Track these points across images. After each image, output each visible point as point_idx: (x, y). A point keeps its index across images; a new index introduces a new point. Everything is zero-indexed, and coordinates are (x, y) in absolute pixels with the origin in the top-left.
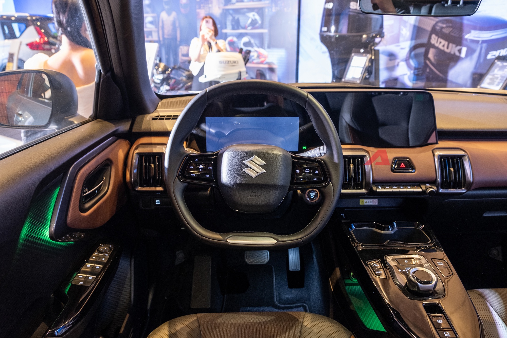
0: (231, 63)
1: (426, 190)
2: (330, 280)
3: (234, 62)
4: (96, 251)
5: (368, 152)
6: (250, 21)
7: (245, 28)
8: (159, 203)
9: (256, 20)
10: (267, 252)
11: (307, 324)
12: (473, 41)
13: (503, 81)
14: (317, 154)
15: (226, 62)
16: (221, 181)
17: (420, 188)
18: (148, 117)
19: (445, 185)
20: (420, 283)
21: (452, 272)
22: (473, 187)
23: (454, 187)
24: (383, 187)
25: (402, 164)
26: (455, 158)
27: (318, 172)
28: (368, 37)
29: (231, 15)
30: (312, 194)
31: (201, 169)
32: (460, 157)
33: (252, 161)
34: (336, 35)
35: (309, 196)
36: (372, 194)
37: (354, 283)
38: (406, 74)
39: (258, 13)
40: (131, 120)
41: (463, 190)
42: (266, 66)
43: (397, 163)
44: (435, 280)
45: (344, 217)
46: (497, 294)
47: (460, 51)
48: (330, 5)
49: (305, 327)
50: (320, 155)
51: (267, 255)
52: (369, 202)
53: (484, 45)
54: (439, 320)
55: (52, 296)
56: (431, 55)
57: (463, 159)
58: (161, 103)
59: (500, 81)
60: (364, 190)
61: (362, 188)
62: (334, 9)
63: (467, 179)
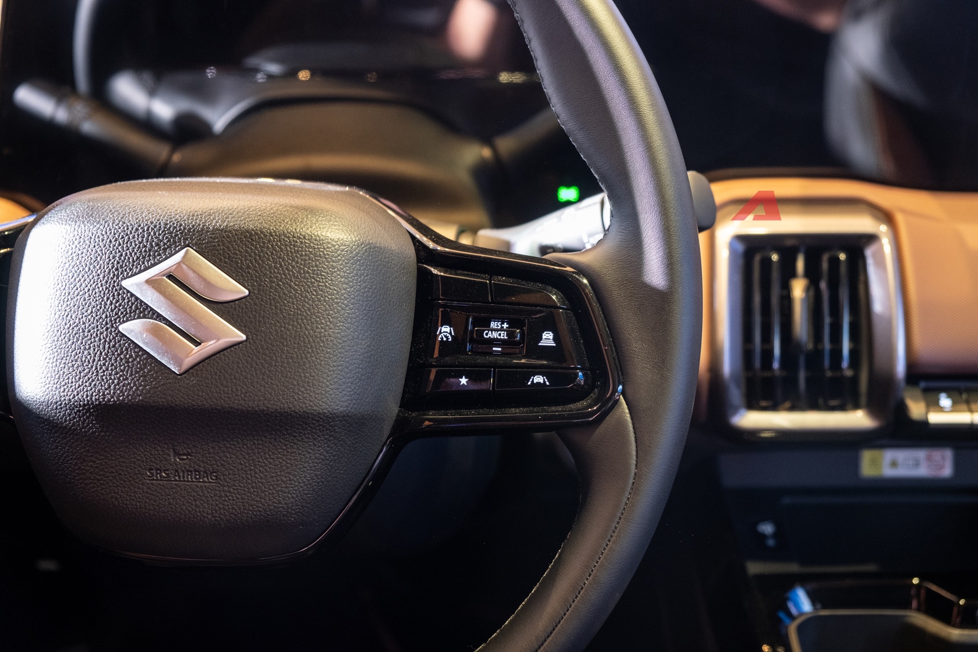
5: (887, 217)
16: (14, 389)
24: (965, 399)
27: (554, 339)
33: (170, 276)
45: (771, 542)
52: (910, 464)
60: (859, 413)
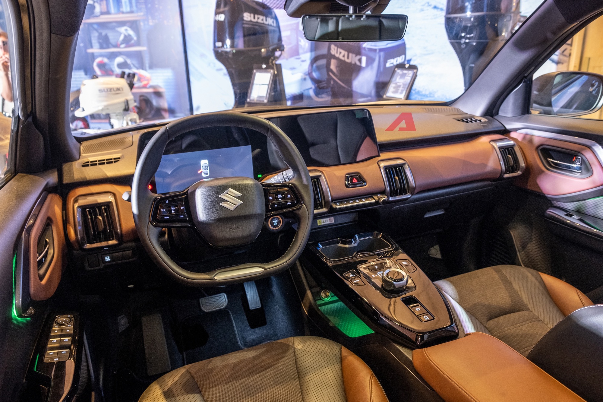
0: (114, 91)
1: (379, 200)
2: (302, 304)
3: (118, 89)
4: (55, 324)
5: (321, 172)
6: (122, 37)
7: (117, 46)
8: (109, 260)
9: (129, 35)
10: (224, 295)
11: (299, 346)
12: (371, 50)
13: (406, 89)
14: (281, 180)
15: (107, 90)
17: (373, 199)
18: (76, 165)
19: (393, 193)
20: (395, 281)
21: (416, 268)
22: (416, 191)
23: (401, 194)
24: (341, 203)
25: (354, 179)
26: (397, 167)
27: (290, 196)
28: (267, 51)
29: (97, 30)
30: (275, 221)
31: (174, 210)
32: (402, 166)
33: (228, 194)
34: (233, 51)
35: (272, 224)
36: (332, 212)
37: (325, 303)
38: (311, 88)
39: (131, 27)
40: (56, 171)
41: (408, 196)
42: (151, 90)
43: (349, 179)
44: (406, 277)
46: (449, 283)
47: (360, 60)
48: (221, 17)
49: (297, 350)
50: (284, 180)
51: (225, 298)
52: (326, 221)
53: (382, 54)
54: (417, 309)
55: (24, 381)
56: (333, 67)
57: (404, 167)
58: (83, 147)
59: (403, 89)
60: (324, 209)
61: (322, 208)
62: (226, 21)
63: (410, 185)
